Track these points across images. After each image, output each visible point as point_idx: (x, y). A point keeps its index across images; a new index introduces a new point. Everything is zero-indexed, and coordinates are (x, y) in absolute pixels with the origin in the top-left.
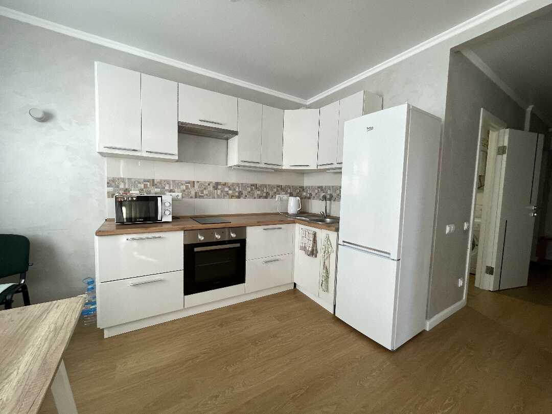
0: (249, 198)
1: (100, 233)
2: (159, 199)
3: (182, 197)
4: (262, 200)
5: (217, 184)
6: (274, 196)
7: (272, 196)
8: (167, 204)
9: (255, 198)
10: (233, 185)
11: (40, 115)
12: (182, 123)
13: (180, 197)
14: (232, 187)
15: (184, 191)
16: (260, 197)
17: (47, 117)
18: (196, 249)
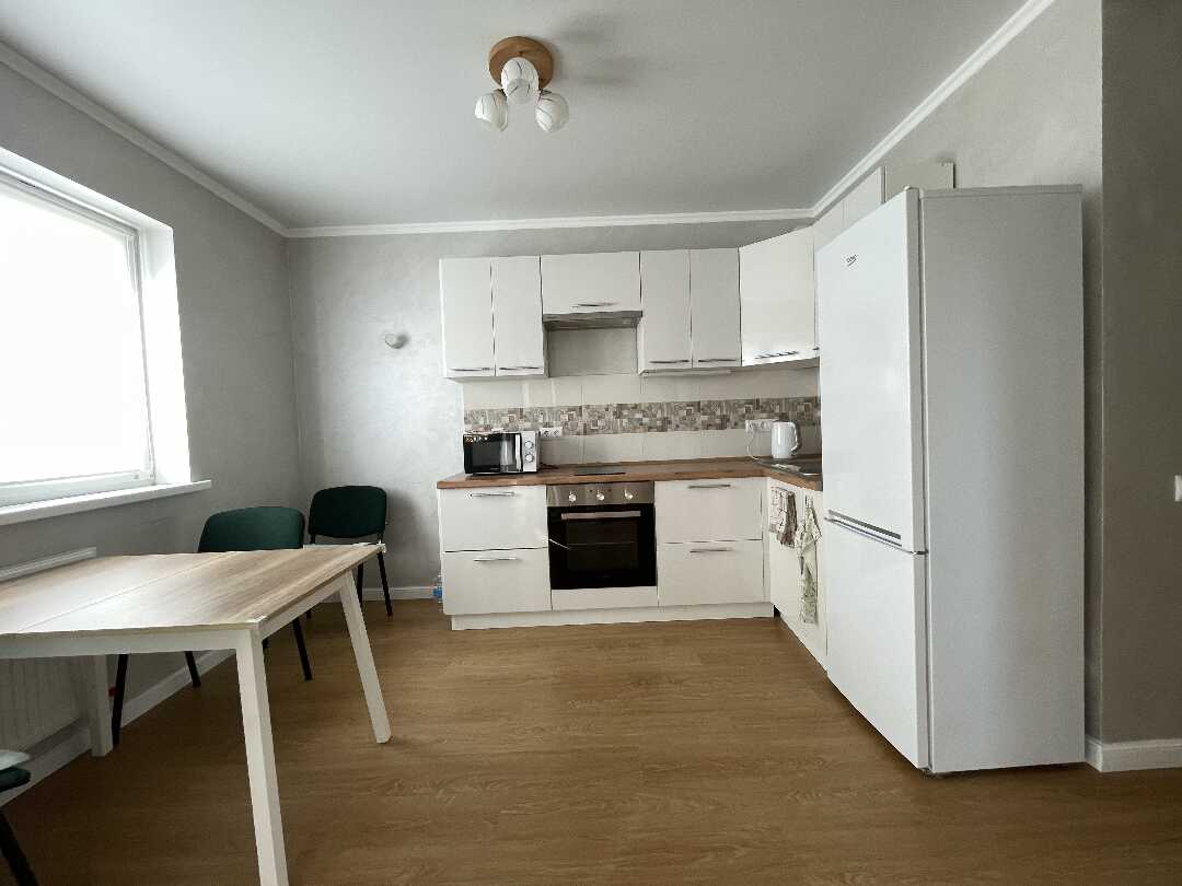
0: (684, 429)
1: (443, 485)
2: (517, 438)
3: (564, 433)
4: (712, 431)
5: (621, 407)
6: (740, 423)
7: (736, 424)
8: (528, 445)
9: (696, 429)
10: (650, 407)
11: (394, 341)
12: (549, 316)
13: (560, 434)
14: (648, 410)
15: (566, 423)
16: (708, 426)
17: (402, 342)
18: (564, 516)
